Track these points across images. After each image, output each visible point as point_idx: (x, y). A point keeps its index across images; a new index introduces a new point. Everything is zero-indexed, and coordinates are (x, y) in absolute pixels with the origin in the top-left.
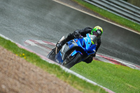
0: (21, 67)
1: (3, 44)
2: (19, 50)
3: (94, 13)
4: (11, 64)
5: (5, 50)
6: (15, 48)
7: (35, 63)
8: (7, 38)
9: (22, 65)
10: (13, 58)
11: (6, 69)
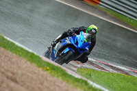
0: (45, 81)
1: (26, 56)
2: (43, 64)
3: (125, 24)
4: (34, 78)
5: (28, 63)
6: (39, 62)
7: (60, 78)
8: (30, 51)
9: (46, 79)
10: (37, 72)
11: (29, 84)
